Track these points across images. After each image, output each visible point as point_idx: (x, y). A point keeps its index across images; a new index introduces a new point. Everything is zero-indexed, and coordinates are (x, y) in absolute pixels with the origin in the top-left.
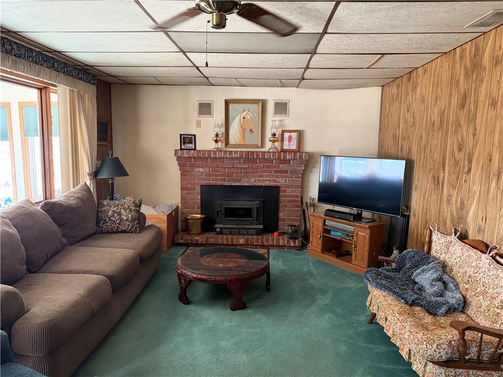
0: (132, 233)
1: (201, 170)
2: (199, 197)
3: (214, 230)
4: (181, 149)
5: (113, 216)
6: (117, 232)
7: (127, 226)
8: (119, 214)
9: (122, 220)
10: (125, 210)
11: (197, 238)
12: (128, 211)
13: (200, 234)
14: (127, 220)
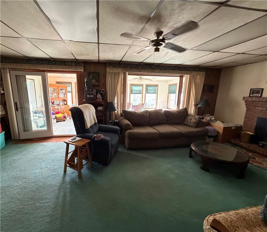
0: (192, 127)
1: (260, 108)
2: (255, 124)
3: (258, 144)
4: (250, 96)
5: (189, 120)
6: (188, 125)
7: (191, 124)
8: (191, 119)
9: (191, 121)
10: (194, 118)
11: (243, 144)
12: (195, 119)
13: (247, 143)
14: (192, 122)
